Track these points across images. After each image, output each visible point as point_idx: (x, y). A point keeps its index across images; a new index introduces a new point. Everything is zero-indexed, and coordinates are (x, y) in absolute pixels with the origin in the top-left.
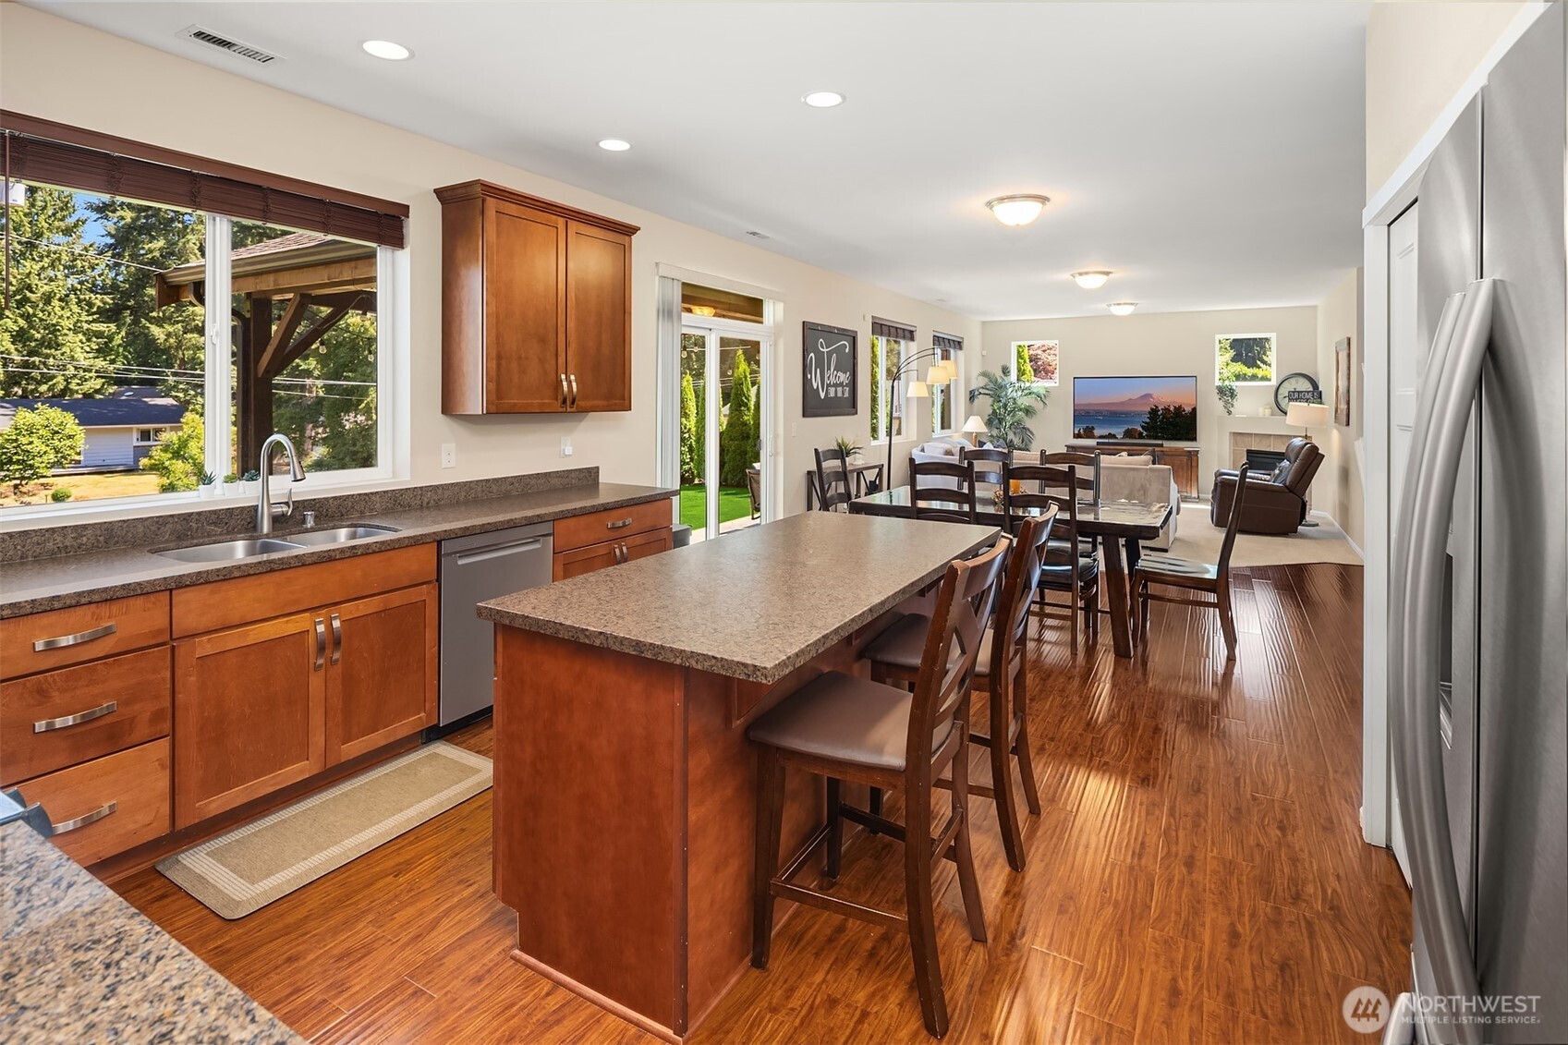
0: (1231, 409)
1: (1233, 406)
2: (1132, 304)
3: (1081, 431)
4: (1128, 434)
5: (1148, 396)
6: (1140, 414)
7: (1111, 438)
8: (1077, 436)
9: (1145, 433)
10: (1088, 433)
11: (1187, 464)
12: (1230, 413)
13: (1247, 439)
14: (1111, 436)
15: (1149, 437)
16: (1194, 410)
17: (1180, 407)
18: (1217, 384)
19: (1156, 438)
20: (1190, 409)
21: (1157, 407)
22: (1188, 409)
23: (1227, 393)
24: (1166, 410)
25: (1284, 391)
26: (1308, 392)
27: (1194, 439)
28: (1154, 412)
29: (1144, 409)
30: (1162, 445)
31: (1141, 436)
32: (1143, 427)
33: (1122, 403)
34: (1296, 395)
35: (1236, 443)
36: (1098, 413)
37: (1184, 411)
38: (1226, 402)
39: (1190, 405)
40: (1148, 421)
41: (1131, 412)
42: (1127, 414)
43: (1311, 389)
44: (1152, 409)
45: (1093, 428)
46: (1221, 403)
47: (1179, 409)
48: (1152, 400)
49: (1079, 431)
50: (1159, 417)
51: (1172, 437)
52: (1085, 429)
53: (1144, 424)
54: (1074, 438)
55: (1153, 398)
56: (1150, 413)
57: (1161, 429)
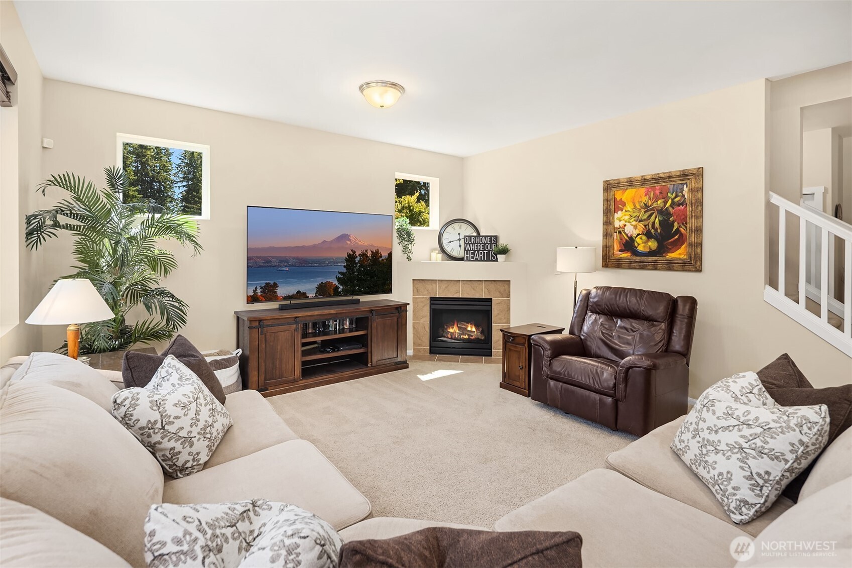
0: (410, 254)
1: (410, 250)
3: (259, 291)
4: (322, 290)
5: (344, 237)
6: (335, 262)
7: (299, 298)
8: (252, 299)
9: (341, 288)
10: (269, 293)
12: (409, 258)
13: (429, 287)
14: (301, 295)
15: (346, 292)
16: (390, 255)
17: (377, 252)
19: (353, 293)
20: (387, 255)
21: (354, 252)
22: (385, 254)
23: (404, 237)
24: (364, 255)
25: (448, 237)
26: (486, 237)
27: (388, 289)
28: (351, 258)
30: (357, 302)
31: (336, 293)
32: (339, 280)
33: (314, 247)
34: (473, 240)
35: (417, 291)
36: (283, 261)
37: (381, 257)
38: (406, 247)
39: (386, 249)
40: (345, 271)
41: (325, 260)
42: (321, 262)
43: (475, 235)
44: (349, 255)
45: (275, 286)
47: (375, 255)
48: (349, 242)
49: (255, 291)
50: (356, 266)
51: (369, 290)
52: (263, 285)
53: (340, 276)
54: (248, 303)
55: (350, 240)
56: (347, 260)
57: (358, 281)
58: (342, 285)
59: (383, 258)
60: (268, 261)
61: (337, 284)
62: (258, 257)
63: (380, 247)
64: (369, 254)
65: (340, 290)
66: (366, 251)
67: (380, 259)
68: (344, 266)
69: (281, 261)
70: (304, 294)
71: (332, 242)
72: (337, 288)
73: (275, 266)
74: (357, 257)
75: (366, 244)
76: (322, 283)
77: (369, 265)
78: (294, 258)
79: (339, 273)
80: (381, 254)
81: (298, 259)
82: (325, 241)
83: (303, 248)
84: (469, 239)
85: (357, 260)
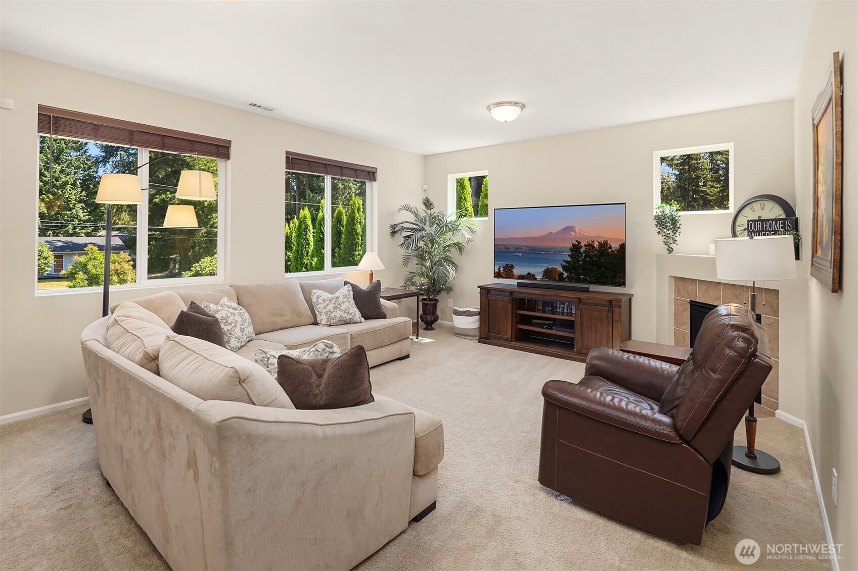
0: (673, 246)
1: (675, 241)
2: (516, 104)
3: (502, 269)
4: (548, 273)
5: (570, 229)
6: (559, 251)
7: (530, 279)
8: (498, 275)
9: (565, 275)
10: (506, 274)
11: (607, 318)
12: (670, 250)
13: (690, 288)
14: (530, 276)
15: (570, 279)
16: (623, 247)
17: (606, 243)
18: (655, 214)
19: (578, 280)
20: (618, 246)
21: (579, 243)
22: (615, 246)
23: (667, 225)
24: (590, 246)
25: (742, 222)
26: (776, 220)
27: (623, 284)
28: (576, 248)
29: (567, 246)
30: (587, 290)
31: (562, 278)
32: (563, 267)
33: (543, 238)
34: (759, 226)
35: (678, 291)
36: (518, 248)
37: (611, 247)
38: (667, 236)
39: (616, 240)
40: (569, 259)
41: (552, 248)
42: (547, 251)
43: (784, 216)
44: (574, 245)
45: (512, 267)
46: (661, 239)
47: (604, 246)
48: (573, 234)
49: (499, 269)
50: (582, 256)
51: (595, 280)
52: (504, 265)
53: (565, 264)
54: (495, 277)
55: (574, 231)
56: (571, 250)
57: (583, 270)
58: (566, 272)
59: (613, 249)
60: (507, 248)
61: (562, 271)
62: (502, 245)
63: (610, 238)
64: (596, 245)
65: (564, 276)
66: (593, 242)
67: (610, 250)
68: (569, 255)
69: (516, 249)
70: (533, 275)
71: (557, 233)
72: (561, 274)
73: (512, 252)
74: (582, 247)
75: (592, 235)
76: (548, 268)
77: (596, 256)
78: (525, 246)
79: (564, 261)
80: (610, 246)
81: (528, 247)
82: (551, 233)
83: (532, 238)
84: (753, 224)
85: (582, 250)
